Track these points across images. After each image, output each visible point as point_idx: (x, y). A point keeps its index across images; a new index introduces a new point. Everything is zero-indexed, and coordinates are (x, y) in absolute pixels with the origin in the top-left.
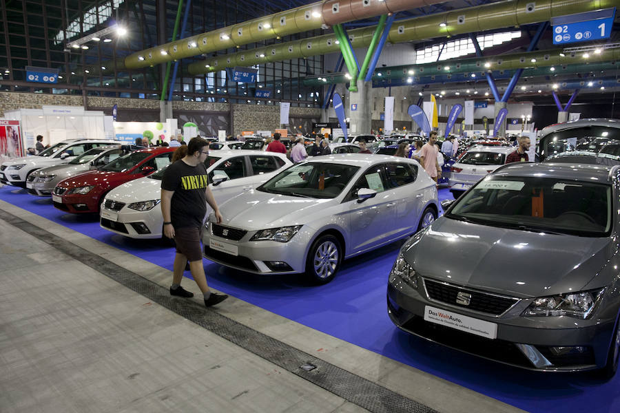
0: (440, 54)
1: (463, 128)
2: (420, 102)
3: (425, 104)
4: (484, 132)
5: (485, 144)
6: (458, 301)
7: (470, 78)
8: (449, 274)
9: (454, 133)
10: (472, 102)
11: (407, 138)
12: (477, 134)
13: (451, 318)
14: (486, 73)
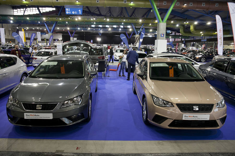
0: (24, 12)
1: (37, 42)
2: (17, 31)
3: (20, 32)
4: (46, 44)
5: (46, 49)
6: (37, 108)
7: (38, 23)
8: (34, 99)
9: (34, 44)
10: (40, 32)
11: (13, 46)
12: (43, 45)
13: (35, 115)
14: (44, 22)
